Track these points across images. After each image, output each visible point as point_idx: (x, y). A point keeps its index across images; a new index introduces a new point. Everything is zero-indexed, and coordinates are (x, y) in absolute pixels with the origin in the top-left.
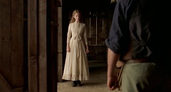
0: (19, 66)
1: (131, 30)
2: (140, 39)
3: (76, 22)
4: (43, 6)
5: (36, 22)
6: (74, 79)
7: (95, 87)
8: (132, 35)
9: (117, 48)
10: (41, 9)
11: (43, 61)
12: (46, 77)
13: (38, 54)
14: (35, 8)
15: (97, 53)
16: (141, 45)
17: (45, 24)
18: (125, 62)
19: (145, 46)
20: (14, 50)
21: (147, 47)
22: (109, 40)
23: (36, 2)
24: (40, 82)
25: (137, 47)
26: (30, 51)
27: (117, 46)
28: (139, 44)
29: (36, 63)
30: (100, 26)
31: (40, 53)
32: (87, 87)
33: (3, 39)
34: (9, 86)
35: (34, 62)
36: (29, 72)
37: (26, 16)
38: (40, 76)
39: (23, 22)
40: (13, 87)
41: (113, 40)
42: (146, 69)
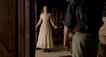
0: (13, 39)
1: (77, 16)
2: (82, 21)
3: (45, 13)
4: (27, 3)
5: (23, 13)
6: (44, 48)
7: (57, 52)
8: (77, 18)
9: (69, 25)
10: (26, 5)
11: (27, 36)
12: (29, 45)
13: (24, 32)
14: (23, 5)
15: (57, 32)
16: (82, 23)
17: (29, 14)
18: (73, 33)
19: (84, 24)
20: (10, 30)
21: (85, 25)
22: (65, 21)
23: (23, 1)
24: (26, 48)
25: (80, 25)
26: (20, 30)
27: (69, 24)
28: (81, 23)
29: (23, 37)
30: (59, 16)
31: (26, 31)
32: (52, 52)
33: (4, 23)
34: (7, 51)
35: (22, 37)
36: (19, 43)
37: (17, 9)
38: (26, 45)
39: (15, 13)
40: (9, 51)
41: (67, 21)
42: (85, 36)
